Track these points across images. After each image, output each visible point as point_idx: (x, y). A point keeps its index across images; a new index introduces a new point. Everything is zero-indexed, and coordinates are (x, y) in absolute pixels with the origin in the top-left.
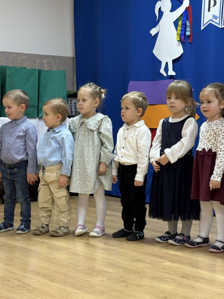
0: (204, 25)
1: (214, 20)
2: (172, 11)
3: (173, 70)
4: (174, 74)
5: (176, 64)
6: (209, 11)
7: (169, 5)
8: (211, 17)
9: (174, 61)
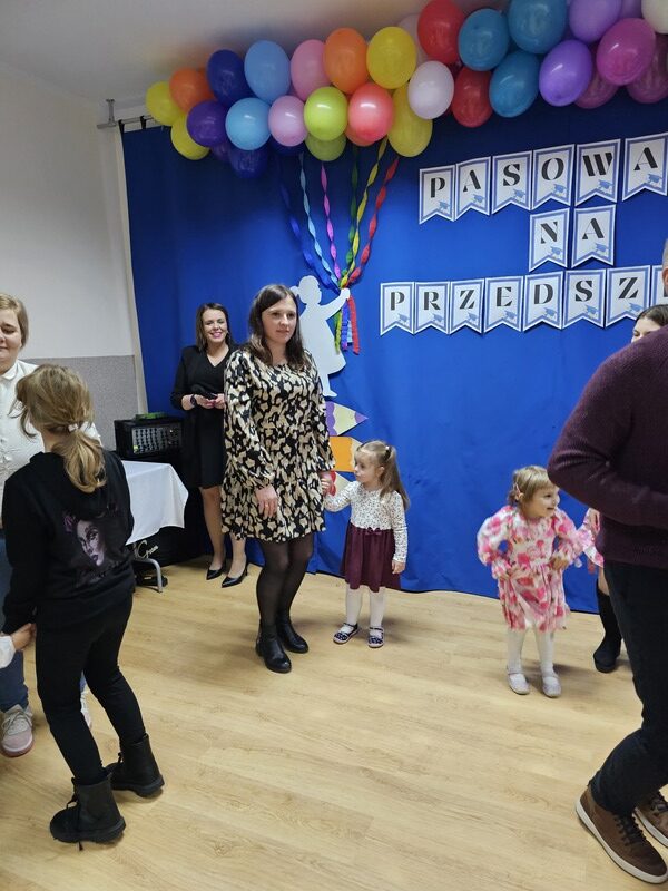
0: (384, 329)
1: (402, 322)
2: (321, 304)
3: (332, 389)
4: (334, 395)
5: (337, 379)
6: (393, 308)
7: (318, 294)
8: (397, 318)
9: (331, 376)
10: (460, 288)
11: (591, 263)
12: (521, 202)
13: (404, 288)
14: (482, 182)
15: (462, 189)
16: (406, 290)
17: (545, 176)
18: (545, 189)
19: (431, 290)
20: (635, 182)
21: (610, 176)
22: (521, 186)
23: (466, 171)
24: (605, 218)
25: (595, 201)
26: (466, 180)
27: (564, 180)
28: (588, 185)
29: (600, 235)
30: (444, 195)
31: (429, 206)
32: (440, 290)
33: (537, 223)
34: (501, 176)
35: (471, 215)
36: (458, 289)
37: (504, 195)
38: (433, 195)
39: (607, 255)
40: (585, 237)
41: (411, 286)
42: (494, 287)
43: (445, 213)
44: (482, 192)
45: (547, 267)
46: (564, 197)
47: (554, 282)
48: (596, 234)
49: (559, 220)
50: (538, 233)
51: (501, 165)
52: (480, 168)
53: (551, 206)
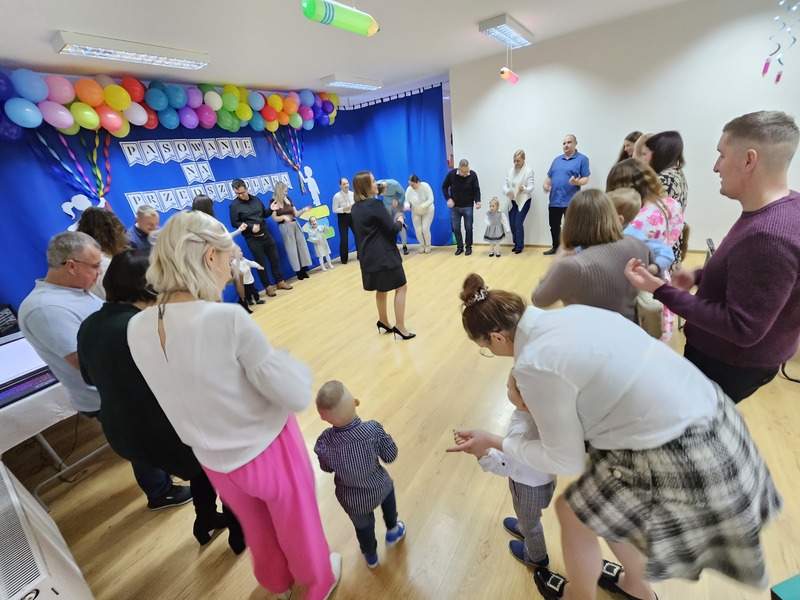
10: (163, 193)
11: (209, 181)
12: (174, 159)
13: (137, 195)
14: (155, 149)
15: (145, 152)
16: (139, 196)
17: (180, 150)
18: (182, 155)
19: (149, 195)
20: (211, 153)
21: (202, 151)
22: (172, 153)
23: (145, 145)
24: (207, 165)
25: (201, 160)
26: (146, 149)
27: (188, 151)
28: (197, 154)
29: (208, 171)
30: (136, 154)
31: (132, 159)
32: (153, 194)
33: (184, 167)
34: (163, 149)
35: (155, 164)
36: (162, 193)
37: (167, 156)
38: (131, 154)
39: (212, 178)
40: (203, 172)
41: (141, 193)
42: (178, 191)
43: (141, 162)
44: (156, 154)
45: (195, 183)
46: (189, 158)
47: (200, 188)
48: (206, 172)
49: (192, 166)
50: (186, 172)
51: (161, 144)
52: (152, 145)
53: (187, 161)
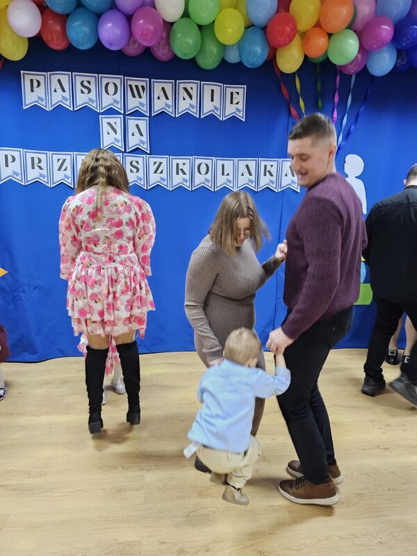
1: (15, 176)
6: (7, 166)
8: (10, 173)
10: (56, 157)
11: (137, 151)
12: (93, 106)
14: (66, 87)
15: (53, 90)
16: (16, 154)
17: (107, 92)
18: (107, 101)
19: (36, 156)
20: (159, 105)
21: (144, 100)
22: (93, 96)
23: (55, 78)
24: (144, 124)
25: (137, 114)
26: (55, 85)
27: (118, 97)
28: (133, 103)
29: (141, 135)
30: (40, 91)
31: (30, 98)
32: (43, 157)
33: (104, 121)
34: (79, 87)
35: (59, 109)
37: (82, 99)
38: (32, 91)
39: (146, 147)
40: (133, 135)
41: (20, 151)
43: (42, 104)
44: (67, 95)
46: (119, 107)
48: (139, 135)
49: (117, 121)
50: (105, 128)
51: (78, 80)
52: (64, 77)
53: (111, 112)
